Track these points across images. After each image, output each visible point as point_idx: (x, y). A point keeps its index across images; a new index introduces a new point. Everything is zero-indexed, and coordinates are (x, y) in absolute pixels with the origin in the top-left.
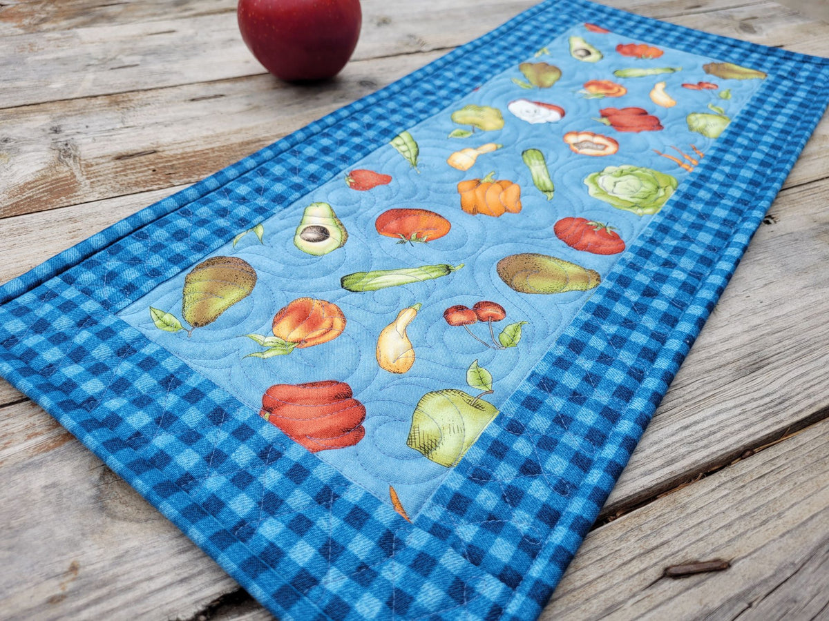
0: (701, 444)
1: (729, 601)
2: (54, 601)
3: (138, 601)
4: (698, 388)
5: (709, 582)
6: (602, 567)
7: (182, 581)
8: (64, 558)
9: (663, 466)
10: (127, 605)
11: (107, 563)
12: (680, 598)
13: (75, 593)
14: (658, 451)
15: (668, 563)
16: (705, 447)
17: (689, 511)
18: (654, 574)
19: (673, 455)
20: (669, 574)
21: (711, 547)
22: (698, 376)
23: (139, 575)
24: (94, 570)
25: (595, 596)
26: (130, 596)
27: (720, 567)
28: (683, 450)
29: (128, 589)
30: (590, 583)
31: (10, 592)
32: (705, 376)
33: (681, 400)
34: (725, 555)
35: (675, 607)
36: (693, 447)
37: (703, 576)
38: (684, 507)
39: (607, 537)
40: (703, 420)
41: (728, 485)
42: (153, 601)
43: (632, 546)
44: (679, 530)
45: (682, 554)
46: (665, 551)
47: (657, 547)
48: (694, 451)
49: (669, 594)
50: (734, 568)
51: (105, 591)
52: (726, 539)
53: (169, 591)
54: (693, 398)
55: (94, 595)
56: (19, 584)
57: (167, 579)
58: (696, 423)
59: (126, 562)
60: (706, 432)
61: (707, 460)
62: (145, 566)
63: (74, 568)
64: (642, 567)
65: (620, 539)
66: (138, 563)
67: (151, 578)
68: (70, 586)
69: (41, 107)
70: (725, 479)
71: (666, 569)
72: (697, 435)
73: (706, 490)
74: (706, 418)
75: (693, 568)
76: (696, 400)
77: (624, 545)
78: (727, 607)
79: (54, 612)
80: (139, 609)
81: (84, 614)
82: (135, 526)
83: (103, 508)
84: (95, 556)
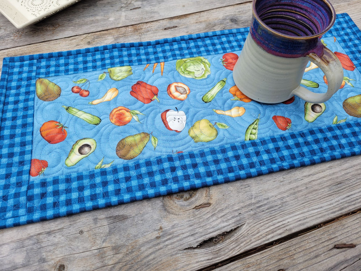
0: (353, 203)
1: (353, 257)
2: (158, 238)
3: (181, 240)
4: (355, 181)
5: (348, 251)
6: (316, 243)
7: (192, 235)
8: (158, 224)
9: (338, 211)
10: (178, 241)
11: (170, 227)
12: (339, 255)
13: (163, 236)
14: (337, 205)
15: (336, 243)
16: (354, 204)
17: (345, 227)
18: (331, 246)
19: (342, 207)
20: (336, 247)
21: (350, 240)
22: (355, 176)
23: (180, 232)
24: (167, 229)
25: (312, 252)
26: (178, 238)
27: (352, 246)
28: (346, 205)
29: (177, 236)
30: (311, 247)
31: (145, 234)
32: (358, 176)
33: (348, 185)
34: (354, 242)
35: (336, 257)
36: (350, 204)
37: (346, 249)
38: (344, 225)
39: (318, 233)
40: (355, 194)
41: (359, 219)
42: (185, 241)
43: (326, 237)
44: (341, 233)
45: (341, 241)
46: (336, 240)
47: (333, 238)
48: (350, 206)
49: (335, 253)
50: (357, 247)
51: (170, 236)
52: (356, 237)
53: (189, 238)
54: (352, 185)
55: (168, 237)
56: (147, 232)
57: (188, 234)
58: (352, 195)
59: (175, 228)
60: (355, 199)
61: (354, 209)
62: (181, 229)
63: (161, 228)
64: (328, 244)
65: (322, 234)
66: (179, 228)
67: (183, 233)
68: (161, 234)
69: (109, 31)
70: (358, 217)
71: (335, 245)
72: (352, 200)
73: (352, 220)
74: (356, 193)
75: (344, 246)
76: (353, 186)
77: (323, 236)
78: (352, 259)
79: (158, 241)
80: (181, 242)
81: (167, 243)
82: (176, 216)
83: (165, 210)
84: (166, 225)
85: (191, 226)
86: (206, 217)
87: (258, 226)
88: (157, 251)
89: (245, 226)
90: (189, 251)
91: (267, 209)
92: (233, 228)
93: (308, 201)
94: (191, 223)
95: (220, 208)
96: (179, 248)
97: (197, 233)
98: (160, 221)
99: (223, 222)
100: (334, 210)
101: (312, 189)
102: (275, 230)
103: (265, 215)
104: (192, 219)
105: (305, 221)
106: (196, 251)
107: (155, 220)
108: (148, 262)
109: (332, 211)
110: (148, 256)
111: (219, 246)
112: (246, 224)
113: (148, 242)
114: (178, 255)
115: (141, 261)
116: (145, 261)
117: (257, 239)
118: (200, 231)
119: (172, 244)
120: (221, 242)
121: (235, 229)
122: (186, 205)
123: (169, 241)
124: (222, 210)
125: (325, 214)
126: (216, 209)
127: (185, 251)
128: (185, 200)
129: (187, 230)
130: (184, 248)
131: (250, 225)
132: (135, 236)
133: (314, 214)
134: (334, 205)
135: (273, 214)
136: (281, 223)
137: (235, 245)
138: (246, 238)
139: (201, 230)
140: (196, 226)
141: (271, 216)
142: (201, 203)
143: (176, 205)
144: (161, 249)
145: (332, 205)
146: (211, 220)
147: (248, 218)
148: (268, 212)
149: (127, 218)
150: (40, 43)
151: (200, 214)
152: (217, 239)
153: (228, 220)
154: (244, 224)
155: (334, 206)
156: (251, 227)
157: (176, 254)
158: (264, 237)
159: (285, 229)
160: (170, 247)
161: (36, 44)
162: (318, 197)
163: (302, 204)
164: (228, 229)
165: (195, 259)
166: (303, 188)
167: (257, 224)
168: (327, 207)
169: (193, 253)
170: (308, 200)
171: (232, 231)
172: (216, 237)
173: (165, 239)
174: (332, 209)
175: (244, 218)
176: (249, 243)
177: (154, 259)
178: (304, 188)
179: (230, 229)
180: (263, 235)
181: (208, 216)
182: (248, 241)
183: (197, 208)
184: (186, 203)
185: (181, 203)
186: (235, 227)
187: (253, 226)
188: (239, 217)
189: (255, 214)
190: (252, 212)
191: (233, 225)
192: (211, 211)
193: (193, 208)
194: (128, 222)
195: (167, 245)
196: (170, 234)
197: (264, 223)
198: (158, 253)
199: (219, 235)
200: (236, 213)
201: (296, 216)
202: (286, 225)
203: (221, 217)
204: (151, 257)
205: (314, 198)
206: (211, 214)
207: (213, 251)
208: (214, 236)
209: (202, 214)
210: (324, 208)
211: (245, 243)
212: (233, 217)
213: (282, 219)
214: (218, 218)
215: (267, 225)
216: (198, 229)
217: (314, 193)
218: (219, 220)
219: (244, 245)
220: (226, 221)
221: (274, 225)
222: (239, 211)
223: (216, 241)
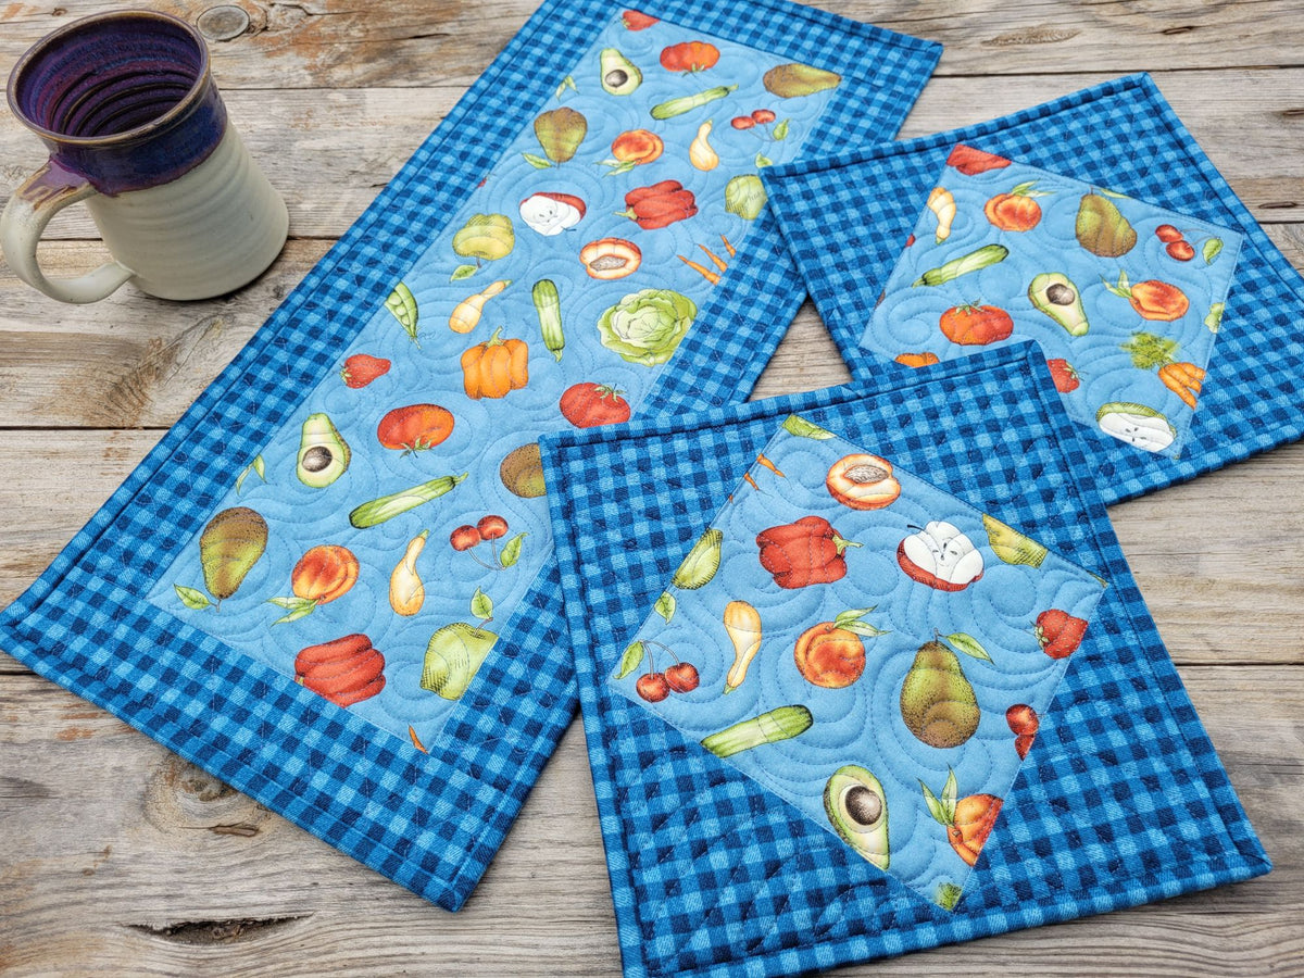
2: (87, 873)
3: (135, 899)
7: (168, 896)
10: (126, 899)
11: (128, 857)
13: (101, 873)
23: (144, 877)
24: (119, 859)
26: (132, 892)
29: (133, 886)
31: (65, 852)
42: (144, 904)
51: (118, 880)
53: (156, 901)
55: (112, 880)
56: (72, 848)
57: (159, 890)
62: (150, 872)
63: (107, 852)
66: (147, 867)
67: (149, 884)
68: (100, 865)
79: (83, 882)
80: (133, 905)
81: (100, 893)
82: (157, 833)
83: (143, 807)
84: (123, 847)
85: (179, 872)
86: (226, 862)
87: (339, 935)
88: (67, 904)
89: (307, 922)
90: (139, 934)
91: (389, 898)
92: (276, 916)
93: (512, 916)
94: (182, 865)
95: (274, 852)
96: (119, 918)
97: (181, 896)
98: (114, 831)
99: (261, 890)
100: (565, 968)
101: (544, 885)
102: (377, 961)
103: (376, 911)
104: (192, 854)
105: (470, 967)
106: (157, 941)
107: (106, 825)
108: (35, 924)
109: (557, 967)
110: (41, 910)
111: (214, 950)
112: (313, 918)
113: (59, 875)
114: (108, 935)
115: (21, 915)
116: (29, 918)
117: (317, 968)
118: (192, 892)
119: (111, 900)
120: (228, 941)
121: (282, 921)
122: (198, 812)
123: (106, 891)
124: (276, 858)
125: (536, 968)
126: (263, 850)
127: (129, 931)
128: (202, 799)
129: (163, 878)
130: (131, 923)
131: (321, 924)
132: (40, 849)
133: (504, 958)
134: (578, 952)
135: (396, 917)
136: (403, 950)
137: (253, 963)
138: (290, 955)
139: (195, 891)
140: (190, 876)
141: (388, 921)
142: (237, 821)
143: (173, 804)
144: (79, 903)
145: (570, 952)
146: (235, 875)
147: (328, 905)
148: (389, 906)
149: (47, 797)
150: (91, 243)
151: (215, 848)
152: (220, 930)
153: (277, 890)
154: (308, 917)
155: (572, 957)
156: (324, 930)
157: (106, 930)
158: (335, 969)
159: (401, 968)
160: (100, 906)
161: (81, 243)
162: (547, 913)
163: (493, 917)
164: (260, 914)
165: (141, 960)
166: (521, 874)
167: (341, 927)
168: (551, 952)
169: (146, 943)
170: (513, 912)
171: (268, 923)
172: (222, 924)
173: (102, 882)
174: (561, 963)
175: (320, 899)
176: (290, 971)
177: (51, 921)
178: (527, 874)
179: (265, 916)
180: (337, 965)
181: (234, 862)
182: (291, 964)
183: (218, 830)
184: (200, 806)
185: (190, 803)
186: (282, 916)
187: (329, 928)
188: (307, 893)
189: (354, 899)
190: (347, 892)
191: (281, 908)
192: (247, 852)
193: (210, 829)
194: (43, 807)
195: (97, 900)
196: (119, 876)
197: (361, 932)
198: (67, 911)
199: (233, 922)
200: (307, 879)
201: (454, 943)
202: (412, 958)
203: (263, 876)
204: (46, 916)
205: (535, 914)
206: (244, 860)
207: (192, 956)
208: (218, 920)
209: (222, 851)
210: (543, 952)
211: (280, 965)
212: (292, 887)
213: (410, 939)
214: (255, 876)
215: (364, 941)
216: (190, 886)
217: (544, 898)
218: (253, 884)
219: (276, 970)
220: (270, 892)
221: (382, 947)
222: (317, 878)
223: (216, 934)
